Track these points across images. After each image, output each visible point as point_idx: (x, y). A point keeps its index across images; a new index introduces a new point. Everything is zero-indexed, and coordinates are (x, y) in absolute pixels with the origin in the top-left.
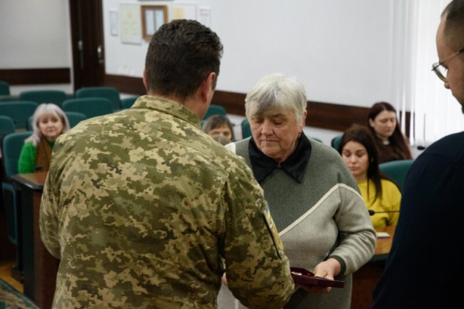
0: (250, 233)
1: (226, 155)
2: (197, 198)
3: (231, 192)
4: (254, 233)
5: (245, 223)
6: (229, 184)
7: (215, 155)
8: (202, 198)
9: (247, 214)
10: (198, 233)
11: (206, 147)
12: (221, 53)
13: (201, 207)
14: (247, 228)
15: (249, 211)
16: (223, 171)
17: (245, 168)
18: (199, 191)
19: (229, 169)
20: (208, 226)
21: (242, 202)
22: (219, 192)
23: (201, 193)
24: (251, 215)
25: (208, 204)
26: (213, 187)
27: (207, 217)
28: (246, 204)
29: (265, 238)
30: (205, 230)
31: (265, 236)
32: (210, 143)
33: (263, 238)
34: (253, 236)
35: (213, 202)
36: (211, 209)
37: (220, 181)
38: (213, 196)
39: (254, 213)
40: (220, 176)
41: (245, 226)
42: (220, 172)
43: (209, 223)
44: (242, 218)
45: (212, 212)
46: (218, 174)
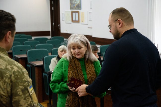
0: (20, 96)
1: (13, 64)
3: (13, 79)
4: (23, 96)
5: (18, 91)
6: (13, 76)
7: (7, 65)
8: (1, 83)
9: (20, 88)
11: (4, 61)
13: (0, 87)
15: (21, 87)
16: (10, 71)
17: (21, 70)
19: (13, 70)
20: (4, 94)
21: (18, 83)
23: (0, 81)
24: (22, 88)
25: (3, 85)
26: (5, 78)
27: (3, 90)
28: (20, 84)
29: (28, 98)
30: (3, 96)
31: (28, 97)
33: (27, 98)
34: (22, 97)
35: (5, 84)
37: (8, 76)
38: (5, 82)
39: (23, 88)
40: (8, 74)
41: (19, 93)
42: (8, 72)
43: (4, 93)
44: (17, 89)
45: (5, 88)
46: (7, 73)
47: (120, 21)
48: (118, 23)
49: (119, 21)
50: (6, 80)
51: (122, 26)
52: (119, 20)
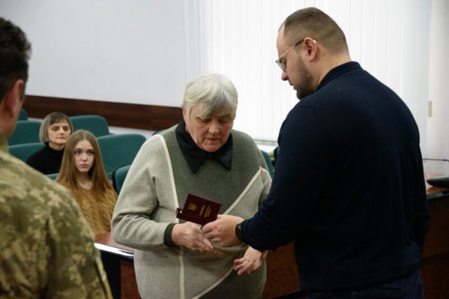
0: (78, 287)
1: (45, 186)
2: (9, 246)
3: (54, 232)
4: (83, 287)
5: (73, 272)
6: (52, 222)
7: (30, 186)
8: (17, 246)
9: (75, 262)
10: (12, 294)
11: (17, 176)
12: (28, 53)
13: (15, 258)
14: (75, 280)
15: (77, 257)
16: (44, 207)
17: (70, 202)
18: (10, 237)
19: (50, 203)
20: (26, 282)
21: (68, 244)
22: (38, 235)
23: (14, 239)
24: (81, 262)
25: (24, 253)
26: (30, 229)
27: (24, 270)
28: (73, 247)
29: (98, 294)
30: (22, 289)
31: (97, 291)
32: (23, 170)
33: (94, 294)
34: (82, 291)
35: (30, 250)
36: (29, 259)
37: (38, 221)
38: (31, 241)
39: (84, 260)
40: (38, 214)
41: (72, 277)
42: (39, 208)
43: (28, 277)
44: (68, 267)
45: (30, 263)
46: (36, 211)
47: (311, 44)
48: (306, 48)
49: (307, 43)
50: (33, 234)
51: (316, 57)
52: (308, 40)
